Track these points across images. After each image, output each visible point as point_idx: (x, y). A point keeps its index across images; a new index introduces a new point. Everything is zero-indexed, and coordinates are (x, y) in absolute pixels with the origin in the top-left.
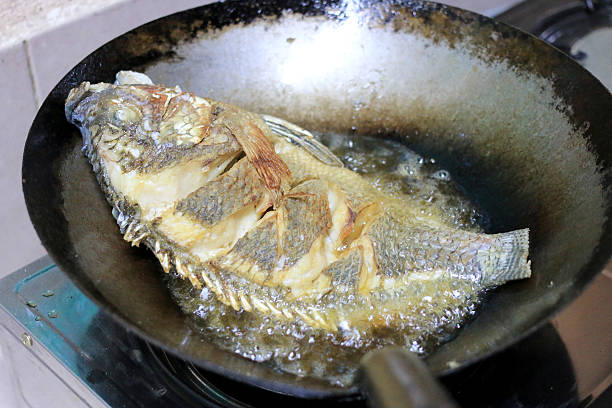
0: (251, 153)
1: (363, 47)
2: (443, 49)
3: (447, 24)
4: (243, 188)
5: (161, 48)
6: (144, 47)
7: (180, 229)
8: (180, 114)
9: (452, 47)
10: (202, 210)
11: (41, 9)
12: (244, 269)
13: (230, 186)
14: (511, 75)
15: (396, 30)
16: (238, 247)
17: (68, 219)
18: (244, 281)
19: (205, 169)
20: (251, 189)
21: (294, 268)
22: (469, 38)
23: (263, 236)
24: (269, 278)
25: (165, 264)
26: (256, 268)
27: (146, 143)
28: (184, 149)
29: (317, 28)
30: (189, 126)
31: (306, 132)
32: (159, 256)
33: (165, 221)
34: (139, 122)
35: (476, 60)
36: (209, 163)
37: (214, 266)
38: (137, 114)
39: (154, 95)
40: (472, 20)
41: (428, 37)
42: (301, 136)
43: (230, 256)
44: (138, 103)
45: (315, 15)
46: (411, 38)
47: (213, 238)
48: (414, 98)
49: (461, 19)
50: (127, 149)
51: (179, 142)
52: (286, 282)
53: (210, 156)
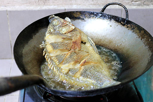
0: (73, 40)
1: (125, 33)
2: (140, 39)
3: (143, 34)
4: (66, 46)
5: (81, 17)
6: (78, 15)
7: (49, 48)
8: (66, 28)
9: (141, 40)
10: (54, 46)
11: (72, 4)
12: (55, 61)
13: (63, 44)
14: (147, 50)
15: (133, 32)
16: (57, 56)
17: (33, 38)
18: (55, 63)
19: (62, 39)
20: (68, 47)
21: (64, 65)
22: (145, 39)
23: (62, 56)
24: (58, 65)
25: (44, 54)
26: (57, 62)
27: (55, 30)
28: (60, 34)
29: (117, 25)
30: (65, 30)
31: (94, 43)
32: (44, 52)
33: (47, 45)
34: (56, 26)
35: (144, 44)
36: (64, 38)
37: (50, 57)
38: (58, 24)
39: (64, 22)
40: (148, 35)
41: (138, 36)
42: (93, 44)
43: (54, 57)
44: (60, 22)
45: (118, 22)
46: (135, 34)
47: (54, 53)
48: (128, 48)
49: (146, 34)
50: (51, 29)
51: (61, 32)
52: (62, 67)
53: (64, 37)
